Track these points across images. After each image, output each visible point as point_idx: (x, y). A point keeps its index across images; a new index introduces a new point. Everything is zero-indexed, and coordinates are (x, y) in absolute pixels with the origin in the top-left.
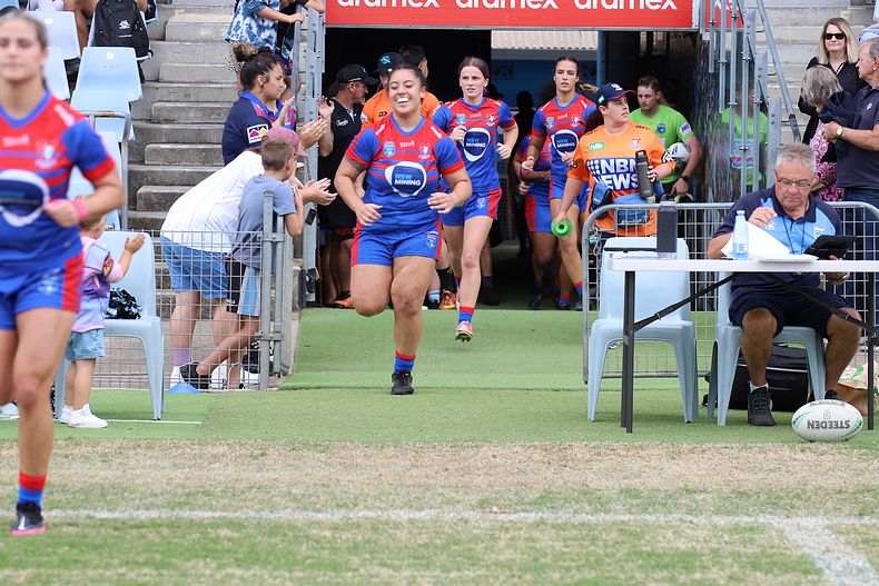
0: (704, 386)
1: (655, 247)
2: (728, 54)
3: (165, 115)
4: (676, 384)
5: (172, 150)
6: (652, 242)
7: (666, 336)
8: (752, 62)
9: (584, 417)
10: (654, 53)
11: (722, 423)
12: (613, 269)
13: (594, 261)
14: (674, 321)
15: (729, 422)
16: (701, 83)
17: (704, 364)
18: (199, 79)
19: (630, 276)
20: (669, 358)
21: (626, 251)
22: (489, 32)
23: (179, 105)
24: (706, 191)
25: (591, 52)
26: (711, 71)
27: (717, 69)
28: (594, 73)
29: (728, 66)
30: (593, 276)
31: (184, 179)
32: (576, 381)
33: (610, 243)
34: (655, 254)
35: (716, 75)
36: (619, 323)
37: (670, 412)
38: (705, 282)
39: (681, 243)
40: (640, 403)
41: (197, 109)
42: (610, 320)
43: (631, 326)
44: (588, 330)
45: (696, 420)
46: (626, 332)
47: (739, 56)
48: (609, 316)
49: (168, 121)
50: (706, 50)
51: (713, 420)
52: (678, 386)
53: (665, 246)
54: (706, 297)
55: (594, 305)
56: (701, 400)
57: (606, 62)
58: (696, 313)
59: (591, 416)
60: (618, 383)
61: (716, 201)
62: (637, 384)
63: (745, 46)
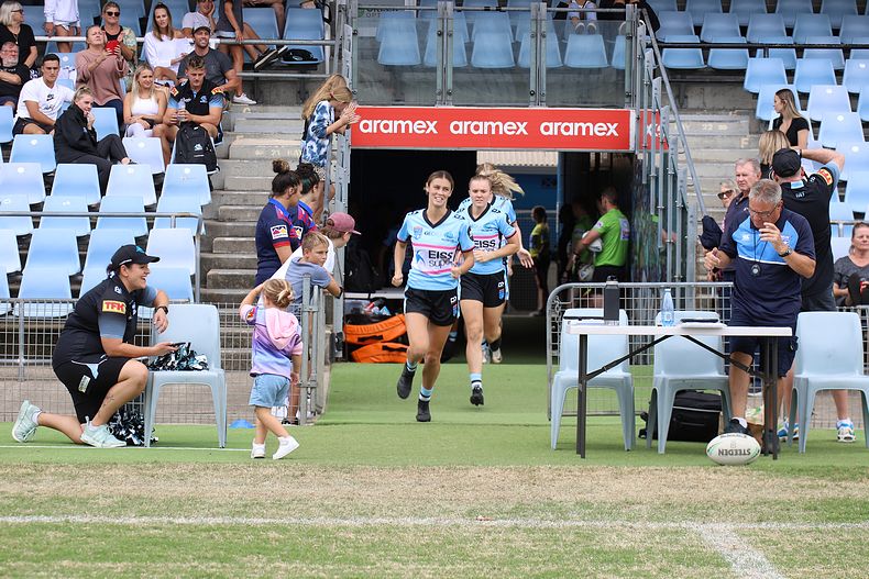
0: (640, 424)
1: (602, 316)
2: (657, 170)
3: (229, 215)
4: (618, 421)
5: (234, 242)
6: (600, 312)
7: (611, 384)
8: (675, 176)
9: (549, 446)
10: (601, 169)
11: (662, 450)
12: (570, 332)
13: (556, 326)
14: (617, 373)
16: (637, 192)
17: (643, 405)
18: (254, 188)
19: (583, 338)
20: (613, 401)
21: (580, 319)
22: (475, 152)
23: (239, 208)
24: (641, 274)
25: (553, 168)
26: (644, 182)
27: (649, 181)
28: (555, 183)
29: (657, 178)
30: (555, 338)
31: (243, 265)
32: (541, 418)
33: (568, 312)
34: (603, 321)
35: (648, 185)
36: (575, 374)
37: (613, 443)
38: (641, 343)
39: (623, 313)
40: (590, 436)
41: (253, 211)
42: (568, 372)
43: (584, 377)
44: (550, 379)
45: (634, 448)
46: (580, 381)
47: (665, 172)
48: (567, 369)
49: (230, 220)
50: (641, 166)
52: (620, 422)
53: (611, 316)
54: (641, 354)
55: (556, 360)
56: (637, 433)
57: (564, 175)
58: (633, 366)
59: (554, 446)
60: (575, 420)
61: (648, 281)
62: (589, 420)
63: (670, 164)
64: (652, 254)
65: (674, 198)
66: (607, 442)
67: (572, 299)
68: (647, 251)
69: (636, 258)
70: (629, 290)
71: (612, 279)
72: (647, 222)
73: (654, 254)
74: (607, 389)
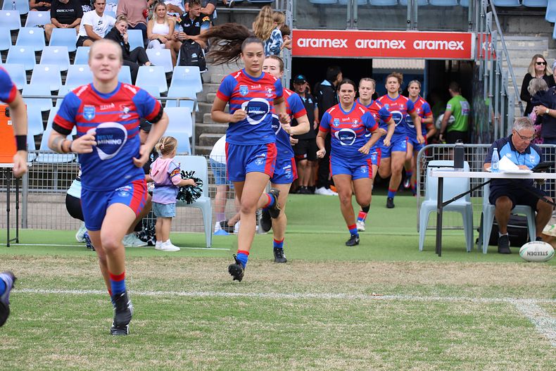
0: (476, 234)
1: (453, 165)
2: (489, 72)
6: (452, 163)
7: (458, 209)
8: (500, 76)
9: (418, 248)
10: (453, 71)
11: (485, 252)
12: (433, 175)
13: (424, 172)
14: (462, 202)
15: (489, 252)
16: (475, 85)
17: (477, 223)
19: (441, 180)
20: (459, 219)
21: (439, 167)
22: (371, 60)
24: (477, 138)
25: (421, 70)
26: (480, 79)
27: (483, 79)
29: (488, 77)
30: (422, 179)
33: (431, 163)
34: (453, 169)
35: (483, 82)
36: (435, 203)
37: (459, 247)
38: (478, 183)
39: (466, 164)
40: (444, 242)
42: (432, 202)
43: (441, 205)
45: (472, 251)
46: (439, 207)
47: (494, 73)
48: (430, 199)
50: (478, 69)
51: (481, 251)
52: (464, 234)
53: (458, 165)
54: (478, 190)
55: (422, 194)
56: (475, 241)
58: (473, 198)
59: (421, 248)
60: (434, 232)
61: (482, 143)
62: (444, 233)
63: (497, 68)
64: (485, 125)
65: (500, 90)
66: (456, 246)
67: (434, 154)
68: (482, 125)
69: (475, 128)
70: (470, 149)
71: (459, 142)
72: (482, 106)
73: (486, 126)
74: (456, 212)
